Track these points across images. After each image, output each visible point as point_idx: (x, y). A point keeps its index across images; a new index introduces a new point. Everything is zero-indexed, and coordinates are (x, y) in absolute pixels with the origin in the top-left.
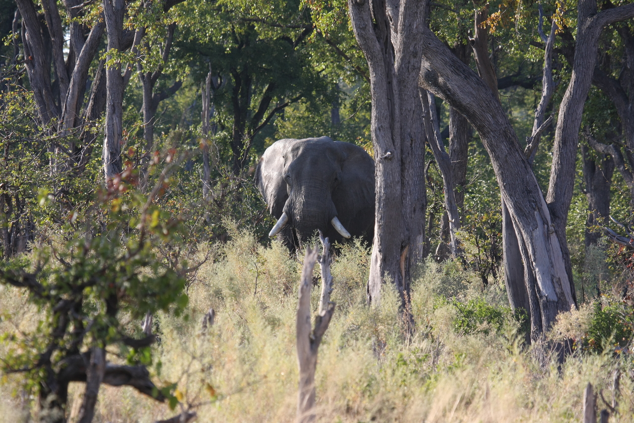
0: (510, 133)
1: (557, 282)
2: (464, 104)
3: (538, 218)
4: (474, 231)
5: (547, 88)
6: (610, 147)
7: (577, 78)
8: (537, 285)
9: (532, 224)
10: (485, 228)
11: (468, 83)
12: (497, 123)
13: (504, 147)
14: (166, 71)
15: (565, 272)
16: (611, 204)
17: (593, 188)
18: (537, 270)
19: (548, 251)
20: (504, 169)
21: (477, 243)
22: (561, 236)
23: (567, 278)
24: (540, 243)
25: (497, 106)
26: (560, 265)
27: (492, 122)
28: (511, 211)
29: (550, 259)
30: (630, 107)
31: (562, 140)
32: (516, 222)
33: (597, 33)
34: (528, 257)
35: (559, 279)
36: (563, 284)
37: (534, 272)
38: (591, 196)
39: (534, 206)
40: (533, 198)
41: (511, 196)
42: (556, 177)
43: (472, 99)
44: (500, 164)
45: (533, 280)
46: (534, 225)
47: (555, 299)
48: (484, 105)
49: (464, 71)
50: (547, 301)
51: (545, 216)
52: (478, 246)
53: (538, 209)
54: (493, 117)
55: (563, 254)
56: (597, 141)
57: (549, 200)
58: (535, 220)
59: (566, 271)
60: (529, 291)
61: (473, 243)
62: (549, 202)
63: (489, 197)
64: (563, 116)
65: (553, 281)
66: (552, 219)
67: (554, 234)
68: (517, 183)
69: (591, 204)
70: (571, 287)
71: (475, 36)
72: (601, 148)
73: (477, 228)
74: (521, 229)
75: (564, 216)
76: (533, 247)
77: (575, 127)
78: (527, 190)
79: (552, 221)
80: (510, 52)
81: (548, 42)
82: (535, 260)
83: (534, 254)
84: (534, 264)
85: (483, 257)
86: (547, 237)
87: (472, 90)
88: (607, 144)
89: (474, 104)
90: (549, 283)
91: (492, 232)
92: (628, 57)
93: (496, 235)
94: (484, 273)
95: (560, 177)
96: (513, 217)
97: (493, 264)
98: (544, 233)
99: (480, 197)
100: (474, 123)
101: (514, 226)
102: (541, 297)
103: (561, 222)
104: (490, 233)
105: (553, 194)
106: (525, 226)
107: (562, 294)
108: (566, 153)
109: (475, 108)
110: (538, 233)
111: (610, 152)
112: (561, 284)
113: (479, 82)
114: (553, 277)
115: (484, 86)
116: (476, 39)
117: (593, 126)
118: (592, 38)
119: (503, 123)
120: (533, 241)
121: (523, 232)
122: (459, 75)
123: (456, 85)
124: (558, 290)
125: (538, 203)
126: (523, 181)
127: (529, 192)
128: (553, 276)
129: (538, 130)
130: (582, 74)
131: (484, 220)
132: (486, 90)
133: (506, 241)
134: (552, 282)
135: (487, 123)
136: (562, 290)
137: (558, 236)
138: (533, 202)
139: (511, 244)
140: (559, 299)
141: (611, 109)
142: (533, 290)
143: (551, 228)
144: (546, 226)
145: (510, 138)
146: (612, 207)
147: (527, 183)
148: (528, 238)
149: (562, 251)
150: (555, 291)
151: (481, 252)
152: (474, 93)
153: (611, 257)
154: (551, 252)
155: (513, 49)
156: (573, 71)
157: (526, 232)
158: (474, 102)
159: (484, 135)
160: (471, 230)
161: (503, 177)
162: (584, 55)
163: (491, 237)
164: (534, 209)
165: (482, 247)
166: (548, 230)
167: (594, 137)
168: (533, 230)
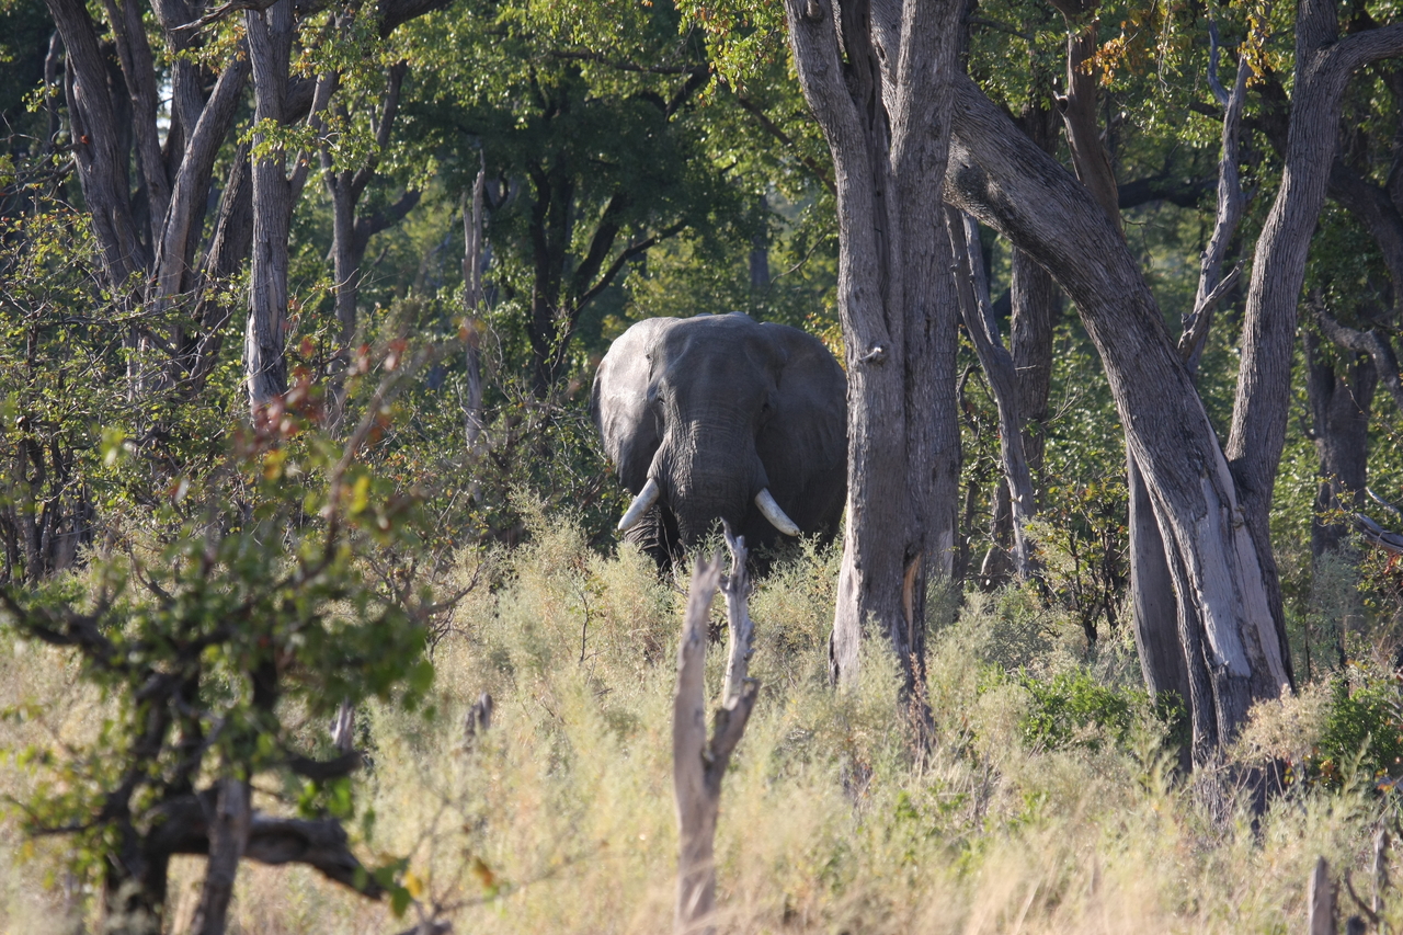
0: (1146, 305)
1: (1250, 635)
2: (1044, 240)
3: (1207, 493)
4: (1066, 521)
5: (1228, 206)
6: (1367, 337)
7: (1294, 183)
8: (1207, 640)
9: (1194, 506)
10: (1090, 515)
11: (1053, 195)
12: (1117, 282)
13: (1133, 337)
14: (385, 168)
15: (1269, 614)
16: (1369, 462)
17: (1329, 425)
18: (1206, 607)
19: (1229, 567)
20: (1132, 384)
21: (1074, 548)
22: (1258, 533)
23: (1272, 626)
24: (1212, 548)
25: (1117, 244)
26: (1257, 597)
27: (1107, 281)
28: (1149, 478)
29: (1235, 583)
31: (1261, 321)
32: (1158, 502)
33: (1339, 83)
34: (1185, 580)
35: (1255, 627)
36: (1262, 640)
37: (1198, 612)
38: (1326, 445)
39: (1199, 467)
40: (1197, 448)
41: (1147, 443)
42: (1247, 402)
43: (1062, 230)
44: (1123, 373)
45: (1198, 631)
46: (1199, 508)
47: (1247, 672)
48: (1089, 242)
49: (1044, 167)
50: (1229, 677)
51: (1222, 488)
52: (1074, 555)
53: (1209, 473)
54: (1108, 269)
55: (1262, 572)
56: (1339, 323)
57: (1233, 452)
58: (1202, 498)
59: (1271, 610)
60: (1188, 654)
61: (1064, 548)
62: (1231, 458)
63: (1098, 446)
64: (1263, 268)
65: (1242, 631)
66: (1238, 495)
67: (1244, 528)
68: (1161, 415)
69: (1324, 463)
70: (1281, 646)
71: (1068, 92)
72: (1347, 337)
73: (1072, 515)
74: (1171, 518)
75: (1266, 489)
76: (1196, 556)
77: (1289, 291)
78: (1183, 431)
79: (1240, 500)
80: (1146, 125)
81: (1230, 104)
82: (1201, 587)
83: (1199, 573)
84: (1199, 594)
85: (1086, 579)
86: (1228, 535)
87: (1061, 209)
88: (1360, 330)
89: (1066, 242)
90: (1232, 636)
91: (1105, 524)
93: (1115, 531)
94: (1089, 613)
95: (1257, 403)
96: (1153, 490)
97: (1107, 595)
98: (1221, 526)
99: (1078, 447)
100: (1067, 284)
101: (1155, 510)
102: (1215, 667)
103: (1259, 502)
104: (1101, 526)
105: (1240, 440)
106: (1180, 509)
107: (1262, 660)
108: (1270, 349)
109: (1068, 250)
110: (1208, 525)
111: (1368, 347)
112: (1258, 640)
113: (1077, 193)
114: (1240, 622)
115: (1088, 201)
116: (1070, 96)
117: (1329, 290)
118: (1328, 94)
119: (1130, 283)
120: (1198, 543)
121: (1174, 523)
122: (1033, 177)
123: (1026, 199)
124: (1252, 652)
125: (1207, 459)
126: (1175, 411)
127: (1188, 435)
128: (1241, 620)
129: (1208, 299)
130: (1305, 176)
131: (1087, 498)
132: (1093, 209)
133: (1137, 543)
134: (1240, 634)
135: (1094, 282)
136: (1261, 651)
137: (1252, 533)
138: (1198, 457)
139: (1147, 551)
140: (1254, 671)
141: (1369, 251)
142: (1198, 653)
143: (1237, 516)
144: (1225, 510)
145: (1146, 317)
146: (1372, 468)
147: (1184, 416)
148: (1187, 536)
149: (1260, 565)
150: (1245, 654)
151: (1081, 569)
152: (1066, 216)
153: (1370, 580)
154: (1237, 567)
155: (1152, 119)
156: (1286, 169)
157: (1182, 523)
158: (1066, 236)
159: (1089, 310)
160: (1060, 519)
161: (1130, 402)
162: (1309, 132)
163: (1103, 534)
164: (1200, 474)
165: (1084, 557)
166: (1230, 519)
167: (1331, 313)
168: (1197, 520)
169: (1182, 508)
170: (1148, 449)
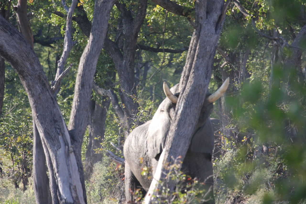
0: (43, 77)
1: (74, 189)
2: (9, 54)
3: (61, 141)
4: (10, 149)
5: (68, 46)
6: (108, 92)
7: (94, 39)
8: (59, 190)
9: (56, 145)
10: (18, 147)
11: (13, 39)
12: (34, 69)
13: (38, 87)
16: (105, 133)
17: (92, 121)
18: (59, 179)
19: (67, 166)
20: (37, 103)
21: (12, 158)
22: (78, 155)
23: (81, 186)
24: (62, 159)
25: (34, 56)
26: (76, 176)
27: (30, 69)
28: (42, 135)
29: (69, 171)
30: (124, 63)
31: (81, 84)
32: (45, 143)
33: (109, 6)
34: (52, 170)
35: (75, 186)
36: (78, 191)
37: (56, 181)
38: (91, 127)
39: (59, 132)
40: (58, 126)
41: (42, 123)
42: (76, 111)
43: (16, 51)
44: (34, 99)
45: (56, 187)
46: (58, 146)
47: (72, 201)
48: (25, 55)
49: (10, 29)
50: (66, 203)
51: (66, 139)
52: (13, 160)
53: (62, 134)
54: (31, 64)
55: (79, 168)
56: (99, 87)
57: (70, 128)
58: (59, 142)
59: (81, 181)
60: (52, 195)
61: (9, 158)
62: (70, 129)
63: (14, 125)
64: (82, 67)
65: (71, 188)
66: (71, 142)
67: (73, 153)
68: (47, 114)
69: (90, 133)
70: (84, 193)
71: (18, 4)
72: (101, 92)
73: (12, 147)
74: (49, 149)
75: (80, 140)
76: (57, 162)
77: (91, 75)
78: (54, 120)
79: (72, 143)
80: (40, 17)
81: (69, 11)
82: (58, 172)
83: (57, 168)
84: (57, 175)
85: (16, 168)
86: (67, 155)
87: (15, 44)
88: (106, 89)
89: (17, 55)
90: (67, 189)
91: (23, 150)
92: (124, 26)
93: (27, 153)
94: (17, 180)
95: (79, 111)
96: (43, 139)
97: (23, 174)
98: (65, 152)
99: (7, 125)
100: (16, 69)
101: (43, 146)
102: (61, 199)
103: (78, 145)
104: (22, 151)
105: (73, 123)
106: (52, 146)
107: (77, 197)
108: (84, 94)
109: (17, 57)
110: (61, 152)
111: (108, 95)
112: (76, 190)
113: (21, 39)
114: (70, 185)
115: (25, 41)
116: (19, 6)
117: (96, 75)
118: (106, 10)
119: (38, 70)
120: (57, 158)
121: (50, 151)
122: (6, 32)
123: (4, 40)
124: (74, 195)
125: (62, 130)
126: (51, 113)
127: (56, 121)
129: (60, 76)
130: (97, 36)
131: (18, 141)
132: (26, 44)
133: (36, 157)
135: (26, 69)
136: (77, 194)
137: (75, 155)
138: (58, 129)
139: (39, 160)
140: (74, 201)
141: (110, 63)
142: (56, 194)
143: (71, 149)
144: (67, 147)
145: (43, 81)
146: (106, 136)
147: (55, 115)
148: (54, 155)
149: (78, 166)
150: (72, 195)
151: (15, 165)
152: (17, 46)
153: (110, 172)
154: (70, 166)
155: (42, 15)
156: (91, 34)
157: (53, 151)
158: (17, 53)
159: (24, 78)
160: (8, 148)
161: (36, 109)
162: (99, 22)
163: (23, 154)
164: (59, 134)
165: (16, 161)
166: (68, 150)
167: (97, 83)
168: (58, 150)
169: (53, 145)
170: (42, 125)
